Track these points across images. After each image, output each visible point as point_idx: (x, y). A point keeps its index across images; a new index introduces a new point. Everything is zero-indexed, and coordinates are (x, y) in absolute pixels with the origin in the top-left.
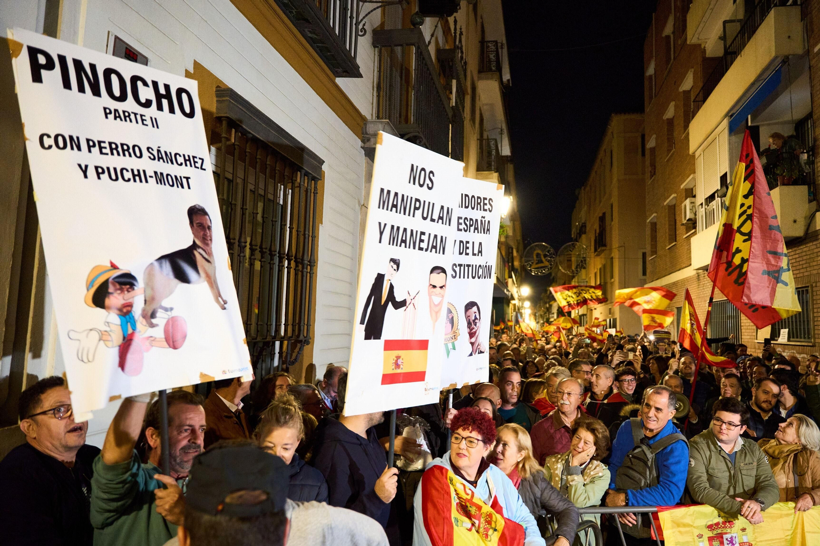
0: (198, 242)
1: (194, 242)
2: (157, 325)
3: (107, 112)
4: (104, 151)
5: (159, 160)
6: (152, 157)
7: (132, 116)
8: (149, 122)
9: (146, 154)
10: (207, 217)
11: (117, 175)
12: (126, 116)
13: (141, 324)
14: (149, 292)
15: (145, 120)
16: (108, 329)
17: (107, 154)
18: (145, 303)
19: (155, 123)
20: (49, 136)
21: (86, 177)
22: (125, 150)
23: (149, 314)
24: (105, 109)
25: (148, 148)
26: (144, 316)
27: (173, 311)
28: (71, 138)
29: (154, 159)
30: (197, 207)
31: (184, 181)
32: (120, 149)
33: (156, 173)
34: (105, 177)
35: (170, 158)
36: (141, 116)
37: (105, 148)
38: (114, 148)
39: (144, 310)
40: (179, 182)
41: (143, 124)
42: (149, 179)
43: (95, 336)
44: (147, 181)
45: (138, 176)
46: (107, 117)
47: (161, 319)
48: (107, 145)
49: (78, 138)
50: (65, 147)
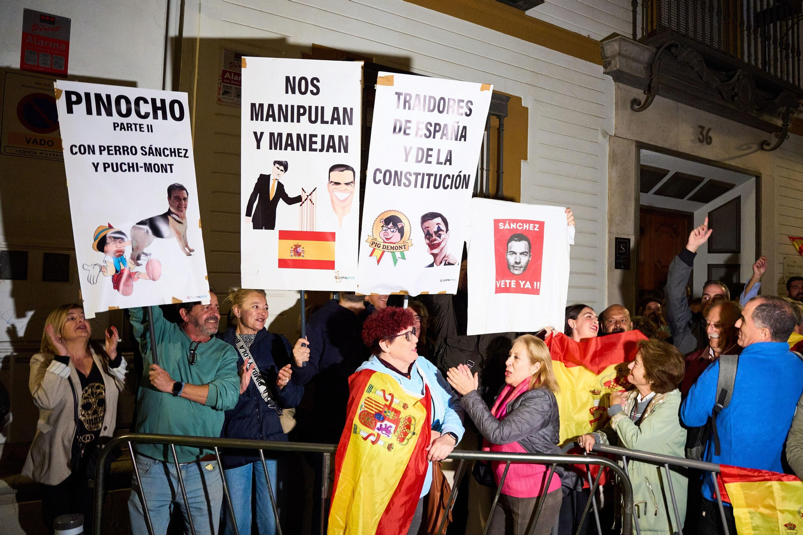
0: (172, 210)
1: (169, 209)
2: (141, 265)
3: (115, 126)
4: (111, 152)
5: (149, 155)
6: (144, 153)
7: (133, 127)
8: (145, 129)
9: (139, 151)
10: (185, 191)
11: (117, 168)
12: (129, 127)
13: (130, 263)
14: (135, 244)
15: (143, 128)
16: (105, 265)
17: (113, 154)
18: (133, 251)
19: (150, 129)
20: (76, 146)
21: (96, 170)
22: (125, 150)
23: (136, 257)
24: (114, 124)
25: (142, 148)
26: (132, 258)
27: (151, 256)
28: (89, 146)
29: (146, 154)
30: (176, 185)
31: (168, 167)
32: (121, 150)
33: (145, 164)
34: (109, 170)
35: (159, 152)
36: (140, 125)
37: (112, 150)
38: (118, 150)
39: (132, 255)
40: (163, 168)
41: (141, 131)
42: (139, 169)
43: (97, 268)
44: (138, 171)
45: (133, 167)
46: (115, 129)
47: (143, 260)
48: (113, 148)
49: (93, 146)
50: (85, 153)
